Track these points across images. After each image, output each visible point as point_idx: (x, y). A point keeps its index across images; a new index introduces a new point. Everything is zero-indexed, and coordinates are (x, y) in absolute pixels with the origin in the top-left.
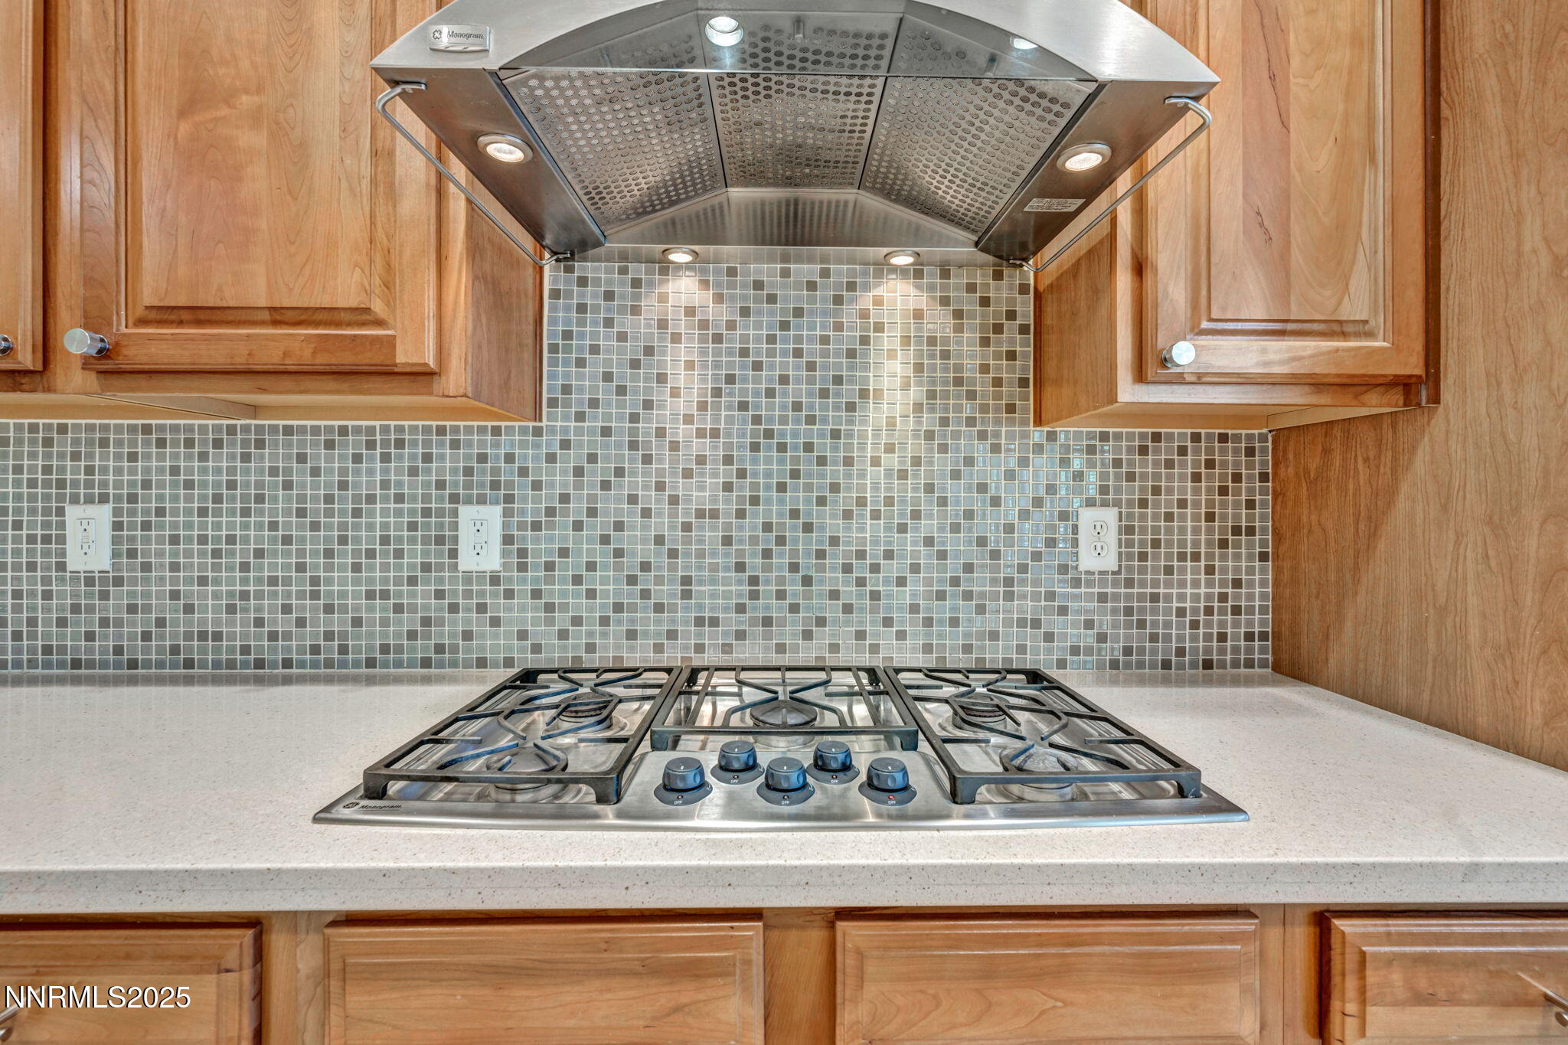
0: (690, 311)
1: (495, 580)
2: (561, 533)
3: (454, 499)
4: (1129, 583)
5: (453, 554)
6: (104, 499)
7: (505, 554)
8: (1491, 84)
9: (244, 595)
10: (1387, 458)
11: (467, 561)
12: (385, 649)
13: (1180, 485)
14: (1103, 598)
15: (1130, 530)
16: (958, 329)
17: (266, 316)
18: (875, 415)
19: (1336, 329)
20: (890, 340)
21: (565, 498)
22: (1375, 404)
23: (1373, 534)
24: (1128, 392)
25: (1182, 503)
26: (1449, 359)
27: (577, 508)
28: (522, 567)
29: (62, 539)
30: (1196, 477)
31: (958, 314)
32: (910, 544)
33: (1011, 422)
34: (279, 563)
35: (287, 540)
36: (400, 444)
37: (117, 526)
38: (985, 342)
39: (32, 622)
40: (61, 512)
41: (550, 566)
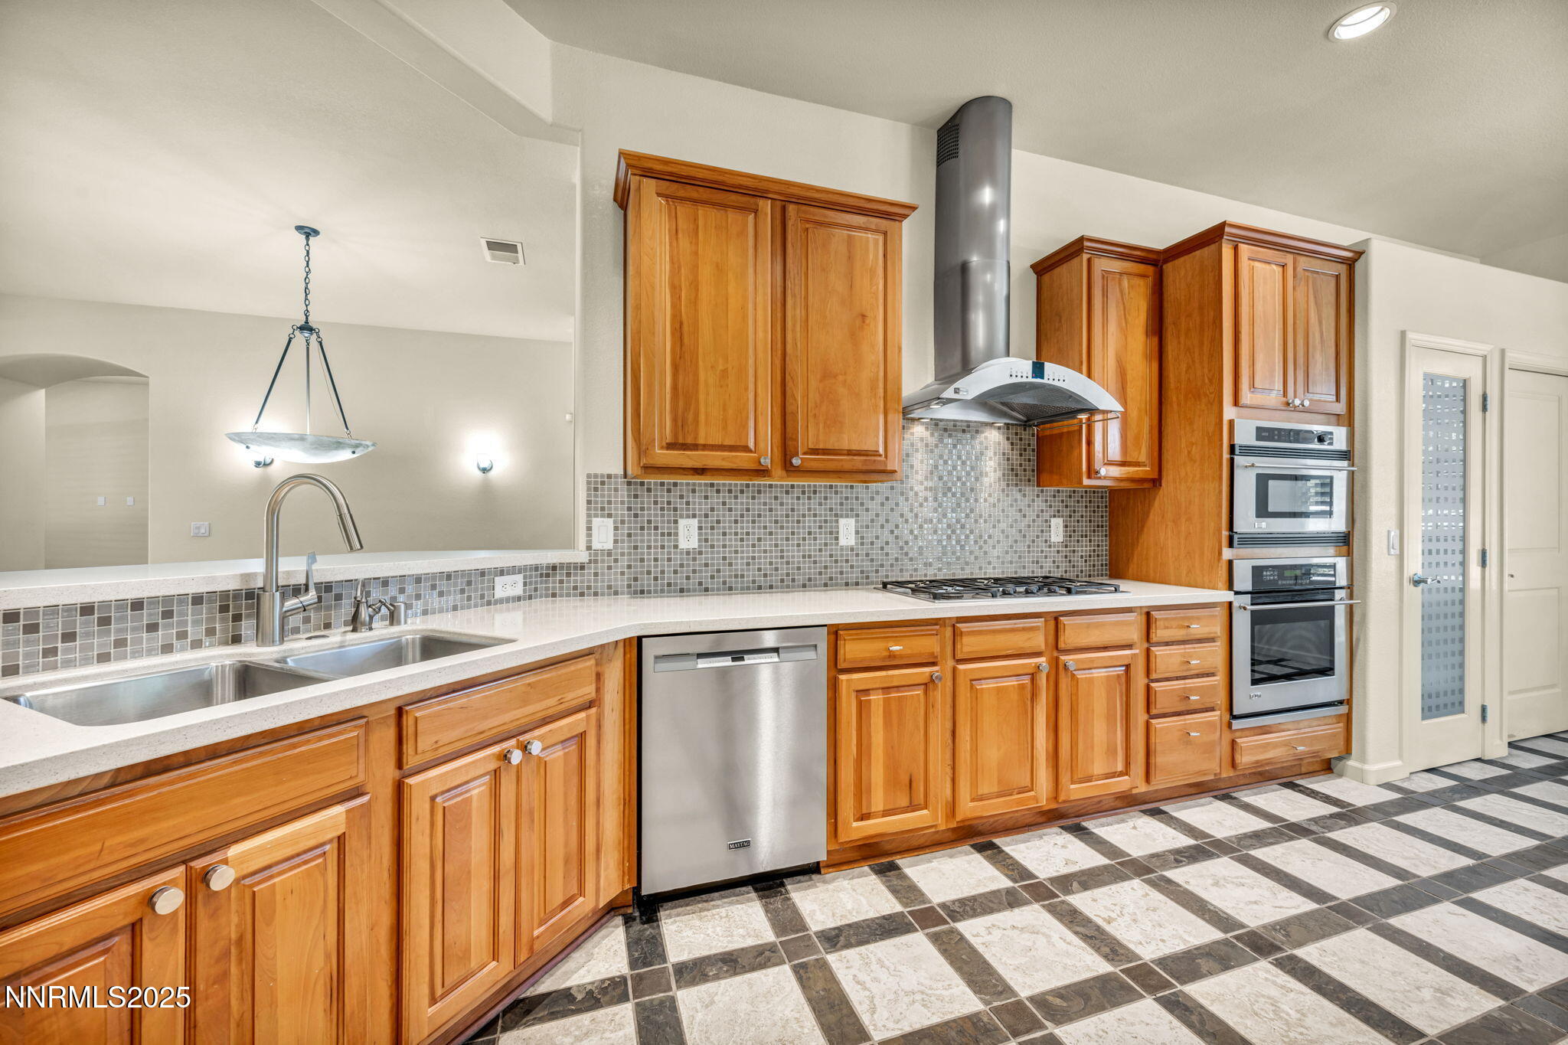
0: (922, 439)
1: (852, 549)
2: (876, 530)
3: (836, 515)
4: (1066, 546)
5: (837, 539)
6: (694, 516)
7: (856, 539)
8: (1174, 399)
9: (754, 558)
10: (1147, 502)
11: (843, 542)
12: (810, 580)
13: (1082, 511)
14: (1058, 552)
15: (1066, 526)
16: (1012, 449)
17: (846, 452)
18: (986, 480)
19: (1137, 464)
20: (990, 453)
21: (877, 515)
22: (1146, 486)
23: (1143, 526)
24: (1086, 482)
25: (1082, 516)
26: (1164, 474)
27: (882, 520)
28: (862, 544)
29: (676, 534)
30: (1086, 506)
31: (1012, 444)
32: (996, 533)
33: (1029, 485)
34: (766, 544)
35: (771, 533)
36: (815, 492)
37: (700, 528)
38: (1021, 455)
39: (663, 572)
40: (676, 522)
41: (872, 543)
